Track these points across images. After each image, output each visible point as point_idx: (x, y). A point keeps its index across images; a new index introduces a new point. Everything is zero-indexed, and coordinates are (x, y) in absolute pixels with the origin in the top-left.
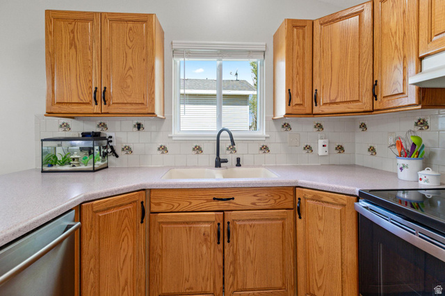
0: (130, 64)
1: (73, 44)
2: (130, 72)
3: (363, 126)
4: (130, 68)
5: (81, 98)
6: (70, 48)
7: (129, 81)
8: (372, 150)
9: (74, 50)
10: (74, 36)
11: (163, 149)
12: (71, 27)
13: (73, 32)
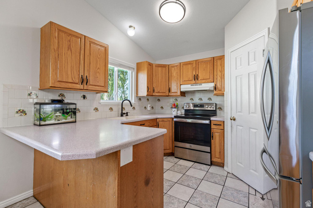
0: (98, 66)
1: (69, 48)
2: (98, 70)
3: (159, 100)
4: (99, 68)
5: (74, 80)
6: (68, 50)
7: (98, 74)
8: (162, 108)
9: (70, 52)
10: (70, 44)
11: (96, 109)
12: (69, 38)
13: (69, 41)
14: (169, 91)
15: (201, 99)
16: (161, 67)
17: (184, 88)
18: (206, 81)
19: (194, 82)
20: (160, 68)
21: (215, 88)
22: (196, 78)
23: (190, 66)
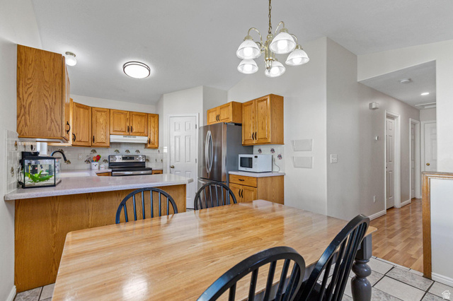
14: (93, 140)
15: (128, 151)
16: (83, 108)
17: (114, 138)
18: (141, 134)
19: (128, 133)
20: (82, 110)
21: (149, 142)
22: (130, 129)
23: (122, 116)
